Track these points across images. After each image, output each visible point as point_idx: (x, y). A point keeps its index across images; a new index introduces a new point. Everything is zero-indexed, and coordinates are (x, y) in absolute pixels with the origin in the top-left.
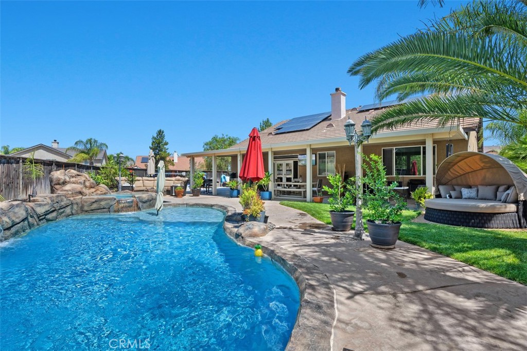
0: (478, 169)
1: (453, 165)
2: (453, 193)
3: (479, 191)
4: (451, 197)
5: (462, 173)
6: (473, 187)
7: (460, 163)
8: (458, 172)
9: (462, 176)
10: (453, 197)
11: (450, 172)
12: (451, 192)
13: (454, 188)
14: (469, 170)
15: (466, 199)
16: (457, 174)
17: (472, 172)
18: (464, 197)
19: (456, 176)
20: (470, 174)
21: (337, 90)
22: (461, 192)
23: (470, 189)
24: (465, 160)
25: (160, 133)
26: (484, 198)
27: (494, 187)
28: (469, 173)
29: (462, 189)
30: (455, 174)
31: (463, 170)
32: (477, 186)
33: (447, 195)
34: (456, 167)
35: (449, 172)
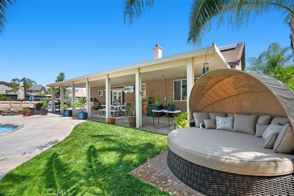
0: (235, 94)
1: (208, 90)
2: (206, 122)
3: (235, 121)
4: (204, 126)
5: (218, 99)
6: (228, 115)
7: (214, 87)
8: (214, 98)
9: (218, 102)
10: (206, 127)
11: (206, 97)
12: (205, 120)
13: (209, 115)
14: (225, 95)
15: (220, 129)
16: (212, 99)
17: (228, 97)
18: (218, 127)
19: (212, 102)
20: (226, 100)
21: (157, 45)
22: (215, 121)
23: (224, 118)
24: (219, 83)
25: (62, 74)
26: (240, 130)
27: (252, 117)
28: (225, 98)
29: (217, 117)
30: (210, 100)
31: (219, 96)
32: (232, 114)
33: (201, 124)
34: (210, 92)
35: (204, 97)
